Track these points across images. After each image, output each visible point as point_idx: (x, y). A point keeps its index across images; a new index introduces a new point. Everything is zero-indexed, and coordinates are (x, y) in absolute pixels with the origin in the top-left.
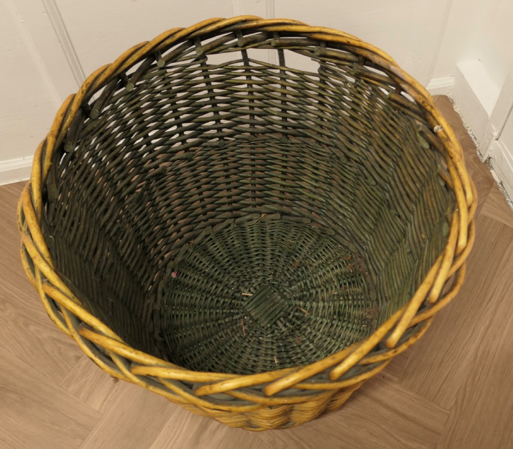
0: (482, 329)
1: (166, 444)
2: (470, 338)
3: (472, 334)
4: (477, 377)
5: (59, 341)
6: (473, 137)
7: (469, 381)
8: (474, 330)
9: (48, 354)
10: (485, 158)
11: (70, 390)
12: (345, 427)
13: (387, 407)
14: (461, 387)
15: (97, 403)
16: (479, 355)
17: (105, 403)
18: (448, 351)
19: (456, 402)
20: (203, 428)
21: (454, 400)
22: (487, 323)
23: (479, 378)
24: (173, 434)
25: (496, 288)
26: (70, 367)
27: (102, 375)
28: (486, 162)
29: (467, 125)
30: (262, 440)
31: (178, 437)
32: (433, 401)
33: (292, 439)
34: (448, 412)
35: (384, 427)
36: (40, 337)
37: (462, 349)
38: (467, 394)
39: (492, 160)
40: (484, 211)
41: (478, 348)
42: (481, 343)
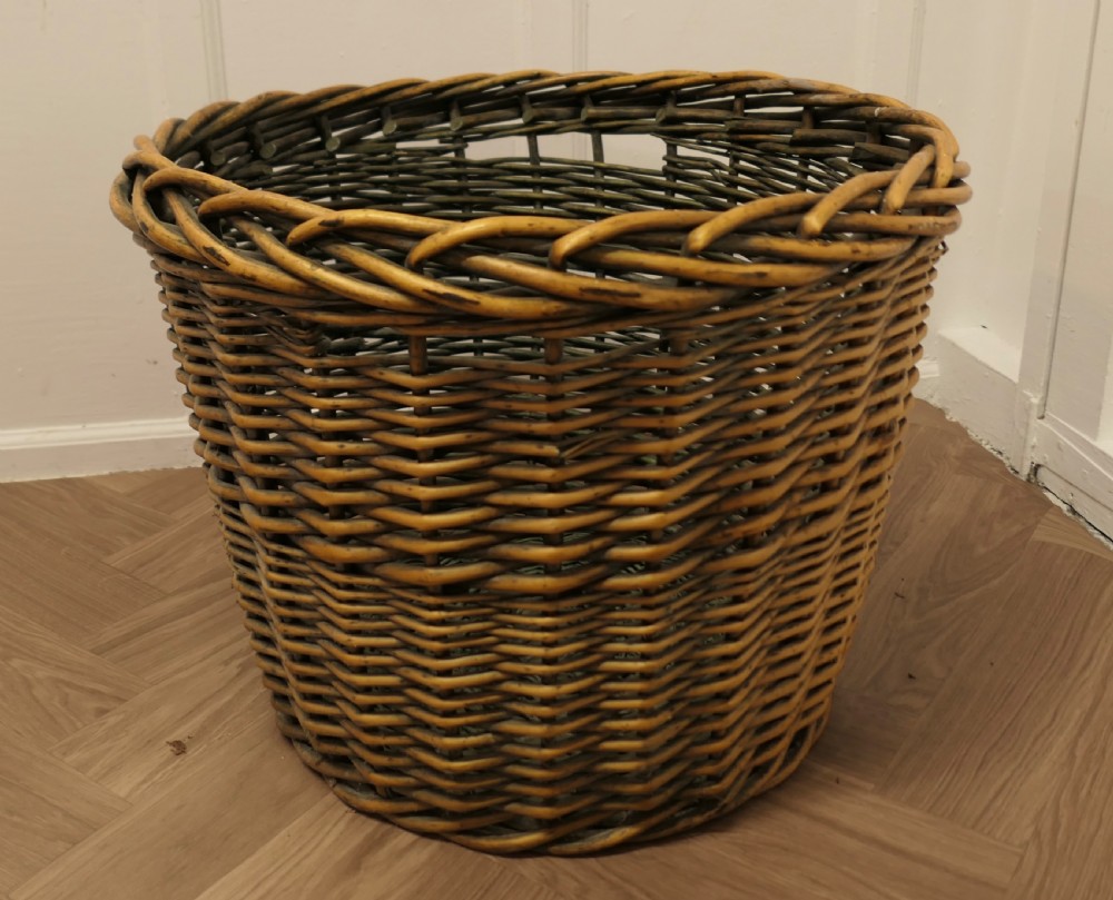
0: (1078, 712)
1: (277, 865)
2: (1050, 725)
3: (1053, 720)
4: (1084, 792)
5: (68, 684)
6: (995, 453)
7: (1063, 797)
8: (1055, 714)
9: (37, 701)
10: (1025, 471)
11: (68, 759)
13: (851, 833)
14: (1044, 807)
15: (123, 786)
16: (1079, 753)
17: (145, 786)
18: (996, 744)
19: (1037, 834)
20: (372, 845)
21: (1030, 831)
22: (1088, 703)
23: (1089, 793)
24: (297, 848)
26: (79, 724)
27: (149, 741)
28: (1029, 480)
29: (980, 437)
30: (522, 876)
31: (307, 856)
32: (973, 827)
33: (603, 878)
34: (1019, 851)
35: (846, 869)
36: (28, 675)
37: (1034, 743)
38: (1064, 821)
39: (1041, 472)
40: (1039, 535)
41: (1075, 743)
42: (1080, 734)
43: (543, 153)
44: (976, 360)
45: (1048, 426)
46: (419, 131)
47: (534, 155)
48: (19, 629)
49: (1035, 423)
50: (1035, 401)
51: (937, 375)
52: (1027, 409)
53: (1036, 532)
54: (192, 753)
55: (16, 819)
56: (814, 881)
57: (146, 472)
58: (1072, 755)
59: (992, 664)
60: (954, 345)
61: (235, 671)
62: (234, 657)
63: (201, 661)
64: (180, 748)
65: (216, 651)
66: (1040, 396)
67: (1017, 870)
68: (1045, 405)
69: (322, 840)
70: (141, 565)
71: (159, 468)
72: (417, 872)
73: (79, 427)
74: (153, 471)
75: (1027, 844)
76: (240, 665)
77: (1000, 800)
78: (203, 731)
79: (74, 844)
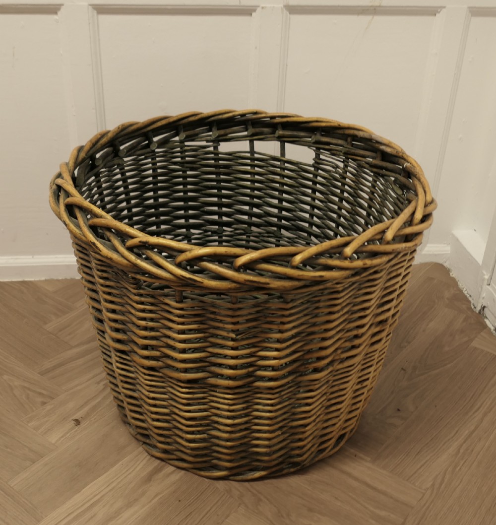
0: (467, 432)
1: (117, 477)
2: (453, 437)
3: (455, 435)
4: (459, 468)
5: (29, 389)
6: (468, 296)
7: (449, 469)
8: (457, 431)
9: (15, 396)
10: (479, 308)
11: (30, 425)
12: (308, 490)
13: (356, 479)
14: (439, 474)
15: (54, 438)
16: (462, 451)
17: (62, 439)
18: (427, 444)
19: (433, 485)
20: (157, 471)
21: (431, 483)
22: (472, 428)
23: (460, 468)
24: (126, 470)
25: (483, 402)
26: (34, 409)
27: (64, 419)
28: (479, 313)
29: (462, 287)
30: (217, 488)
31: (130, 473)
32: (407, 480)
33: (250, 491)
34: (424, 492)
35: (351, 494)
36: (11, 384)
37: (443, 445)
38: (446, 480)
39: (485, 309)
40: (475, 344)
41: (461, 446)
42: (465, 442)
43: (256, 149)
44: (466, 250)
45: (491, 289)
46: (196, 137)
47: (252, 151)
48: (6, 360)
49: (486, 287)
50: (486, 277)
51: (449, 252)
52: (483, 280)
53: (473, 342)
54: (83, 425)
55: (9, 450)
56: (336, 498)
57: (62, 280)
58: (458, 451)
59: (436, 406)
60: (458, 240)
61: (103, 387)
62: (101, 381)
63: (86, 382)
64: (77, 422)
65: (94, 377)
66: (489, 275)
67: (420, 499)
68: (491, 279)
69: (136, 467)
70: (60, 331)
71: (68, 278)
72: (174, 483)
73: (31, 257)
74: (66, 280)
75: (428, 488)
76: (104, 385)
77: (421, 470)
78: (88, 415)
79: (34, 463)
